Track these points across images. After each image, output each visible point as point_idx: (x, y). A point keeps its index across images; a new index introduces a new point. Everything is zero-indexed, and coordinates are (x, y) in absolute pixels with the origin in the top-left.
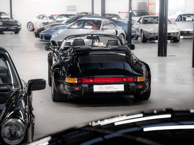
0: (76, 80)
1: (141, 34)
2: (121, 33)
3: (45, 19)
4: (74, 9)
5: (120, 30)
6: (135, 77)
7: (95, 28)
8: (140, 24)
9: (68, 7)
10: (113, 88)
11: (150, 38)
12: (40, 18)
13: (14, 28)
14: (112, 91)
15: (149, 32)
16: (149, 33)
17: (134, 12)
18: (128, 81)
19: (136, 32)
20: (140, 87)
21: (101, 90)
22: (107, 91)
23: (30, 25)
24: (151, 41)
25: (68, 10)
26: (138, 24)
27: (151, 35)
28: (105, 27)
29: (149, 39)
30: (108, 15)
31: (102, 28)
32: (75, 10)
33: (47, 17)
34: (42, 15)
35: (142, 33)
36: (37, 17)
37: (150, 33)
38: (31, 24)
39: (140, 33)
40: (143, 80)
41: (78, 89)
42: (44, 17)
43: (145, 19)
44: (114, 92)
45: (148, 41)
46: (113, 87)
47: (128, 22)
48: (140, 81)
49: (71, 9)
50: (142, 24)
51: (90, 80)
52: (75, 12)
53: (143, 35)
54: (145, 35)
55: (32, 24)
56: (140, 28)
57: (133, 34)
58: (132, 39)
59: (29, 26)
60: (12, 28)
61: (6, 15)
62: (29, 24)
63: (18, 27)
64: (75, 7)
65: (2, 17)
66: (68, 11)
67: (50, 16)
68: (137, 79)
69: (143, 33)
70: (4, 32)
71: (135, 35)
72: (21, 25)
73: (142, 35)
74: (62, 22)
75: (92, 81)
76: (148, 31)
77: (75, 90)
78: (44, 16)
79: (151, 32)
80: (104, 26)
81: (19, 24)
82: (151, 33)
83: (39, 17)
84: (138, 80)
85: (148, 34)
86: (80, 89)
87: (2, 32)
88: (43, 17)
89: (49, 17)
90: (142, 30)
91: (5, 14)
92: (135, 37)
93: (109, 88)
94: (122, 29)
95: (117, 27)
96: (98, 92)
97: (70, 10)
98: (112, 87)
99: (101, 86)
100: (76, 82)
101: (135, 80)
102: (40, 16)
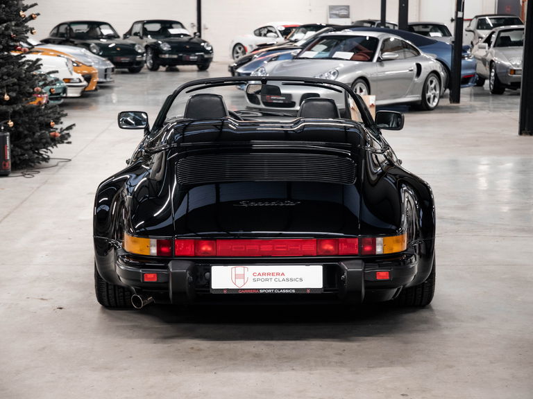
0: (151, 246)
1: (491, 72)
2: (433, 69)
3: (270, 37)
4: (344, 12)
5: (431, 62)
6: (369, 238)
7: (361, 57)
8: (489, 45)
9: (332, 8)
10: (281, 278)
11: (512, 83)
12: (260, 35)
13: (196, 58)
14: (280, 289)
15: (510, 68)
16: (509, 70)
17: (487, 18)
18: (340, 253)
19: (475, 68)
20: (383, 275)
21: (239, 284)
22: (259, 289)
23: (239, 51)
24: (516, 89)
25: (332, 16)
26: (485, 48)
27: (515, 74)
28: (386, 55)
29: (509, 84)
30: (421, 27)
31: (379, 58)
32: (347, 16)
33: (276, 32)
34: (266, 27)
35: (493, 70)
36: (255, 31)
37: (511, 70)
38: (240, 48)
39: (488, 69)
40: (397, 248)
41: (155, 280)
42: (271, 31)
43: (503, 34)
44: (284, 291)
45: (506, 89)
46: (283, 274)
47: (453, 42)
48: (387, 252)
49: (337, 12)
50: (494, 46)
51: (202, 246)
52: (347, 19)
53: (496, 75)
54: (498, 75)
55: (242, 49)
56: (489, 57)
57: (464, 72)
58: (462, 86)
59: (237, 53)
60: (191, 58)
61: (183, 27)
62: (237, 48)
63: (206, 56)
64: (347, 8)
65: (172, 31)
66: (330, 17)
67: (283, 29)
68: (374, 245)
69: (495, 71)
70: (179, 67)
71: (473, 75)
72: (212, 50)
73: (493, 74)
74: (296, 44)
75: (209, 249)
76: (507, 63)
77: (144, 282)
78: (270, 29)
79: (515, 68)
80: (386, 53)
81: (209, 48)
82: (515, 70)
83: (259, 33)
84: (379, 250)
85: (507, 72)
86: (162, 280)
87: (174, 67)
88: (269, 31)
89: (280, 31)
90: (492, 61)
91: (179, 26)
92: (471, 80)
93: (269, 277)
94: (436, 59)
95: (422, 54)
96: (228, 290)
97: (336, 15)
98: (278, 274)
99: (240, 269)
100: (154, 251)
101: (368, 248)
102: (261, 28)
